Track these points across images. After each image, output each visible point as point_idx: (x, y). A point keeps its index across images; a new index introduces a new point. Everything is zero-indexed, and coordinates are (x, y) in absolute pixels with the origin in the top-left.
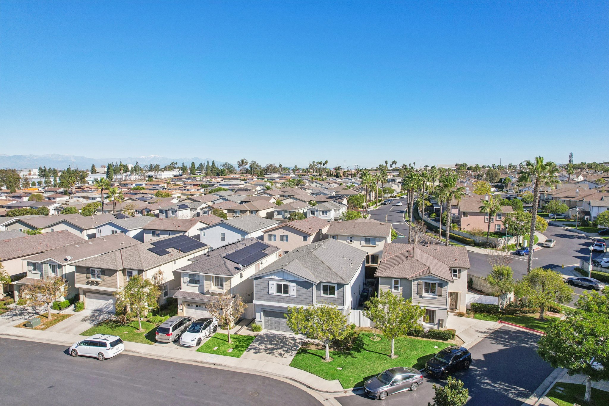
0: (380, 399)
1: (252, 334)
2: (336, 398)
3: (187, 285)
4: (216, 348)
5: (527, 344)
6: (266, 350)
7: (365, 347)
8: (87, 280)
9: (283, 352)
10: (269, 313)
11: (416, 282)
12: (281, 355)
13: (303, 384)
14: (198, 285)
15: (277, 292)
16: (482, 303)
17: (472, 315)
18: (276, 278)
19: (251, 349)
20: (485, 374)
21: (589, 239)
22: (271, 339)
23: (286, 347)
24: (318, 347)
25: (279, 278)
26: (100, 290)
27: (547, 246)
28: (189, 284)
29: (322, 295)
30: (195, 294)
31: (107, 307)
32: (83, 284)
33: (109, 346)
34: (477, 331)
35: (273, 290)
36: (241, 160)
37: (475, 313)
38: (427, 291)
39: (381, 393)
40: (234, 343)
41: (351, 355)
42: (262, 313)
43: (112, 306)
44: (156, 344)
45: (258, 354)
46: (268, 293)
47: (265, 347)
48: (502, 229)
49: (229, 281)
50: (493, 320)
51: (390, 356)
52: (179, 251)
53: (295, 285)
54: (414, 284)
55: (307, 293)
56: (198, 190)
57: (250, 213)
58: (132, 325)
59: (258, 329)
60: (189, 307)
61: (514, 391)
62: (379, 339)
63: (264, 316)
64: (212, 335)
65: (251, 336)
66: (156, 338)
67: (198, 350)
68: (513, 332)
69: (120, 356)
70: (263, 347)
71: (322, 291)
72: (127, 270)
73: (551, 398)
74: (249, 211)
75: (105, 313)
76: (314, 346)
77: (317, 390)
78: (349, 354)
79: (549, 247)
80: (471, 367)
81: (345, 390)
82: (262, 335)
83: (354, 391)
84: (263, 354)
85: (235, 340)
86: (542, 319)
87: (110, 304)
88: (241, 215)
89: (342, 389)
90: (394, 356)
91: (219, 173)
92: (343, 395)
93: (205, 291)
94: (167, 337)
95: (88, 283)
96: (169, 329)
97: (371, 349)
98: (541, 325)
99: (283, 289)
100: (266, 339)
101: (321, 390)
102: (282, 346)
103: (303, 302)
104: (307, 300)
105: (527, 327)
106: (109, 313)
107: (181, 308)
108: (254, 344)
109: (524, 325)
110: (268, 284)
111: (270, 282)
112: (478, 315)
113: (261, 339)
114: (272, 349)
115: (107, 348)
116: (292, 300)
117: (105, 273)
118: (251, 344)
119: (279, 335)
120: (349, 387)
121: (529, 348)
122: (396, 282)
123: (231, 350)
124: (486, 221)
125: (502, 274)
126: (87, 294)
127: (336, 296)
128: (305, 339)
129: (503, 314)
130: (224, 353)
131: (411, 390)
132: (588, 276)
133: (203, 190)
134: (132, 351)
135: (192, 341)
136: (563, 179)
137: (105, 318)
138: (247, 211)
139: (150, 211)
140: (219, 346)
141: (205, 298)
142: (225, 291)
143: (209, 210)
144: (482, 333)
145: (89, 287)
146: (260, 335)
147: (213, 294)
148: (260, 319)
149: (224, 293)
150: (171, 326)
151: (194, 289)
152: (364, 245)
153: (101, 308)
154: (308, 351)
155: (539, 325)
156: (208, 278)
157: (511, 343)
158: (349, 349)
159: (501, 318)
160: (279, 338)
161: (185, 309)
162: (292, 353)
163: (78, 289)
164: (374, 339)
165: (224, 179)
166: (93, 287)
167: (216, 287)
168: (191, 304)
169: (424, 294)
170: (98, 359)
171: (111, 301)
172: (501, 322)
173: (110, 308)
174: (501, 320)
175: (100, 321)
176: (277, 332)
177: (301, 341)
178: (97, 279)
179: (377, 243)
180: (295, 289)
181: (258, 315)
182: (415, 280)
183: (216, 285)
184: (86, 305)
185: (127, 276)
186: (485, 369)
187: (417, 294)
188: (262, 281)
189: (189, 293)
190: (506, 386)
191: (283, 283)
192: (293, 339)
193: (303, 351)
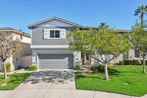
1: (30, 72)
6: (44, 80)
7: (117, 71)
12: (61, 81)
15: (51, 37)
18: (50, 26)
19: (28, 81)
22: (47, 73)
25: (52, 26)
35: (47, 35)
42: (37, 56)
45: (36, 84)
46: (43, 38)
47: (43, 78)
53: (65, 30)
59: (34, 68)
63: (39, 59)
65: (28, 74)
70: (41, 78)
76: (85, 73)
84: (42, 83)
85: (12, 77)
99: (55, 34)
108: (32, 78)
110: (43, 31)
111: (45, 30)
114: (50, 79)
116: (62, 42)
118: (28, 78)
119: (53, 71)
148: (36, 61)
154: (84, 76)
162: (71, 79)
176: (50, 70)
177: (71, 72)
180: (65, 33)
191: (55, 30)
192: (65, 71)
193: (78, 77)
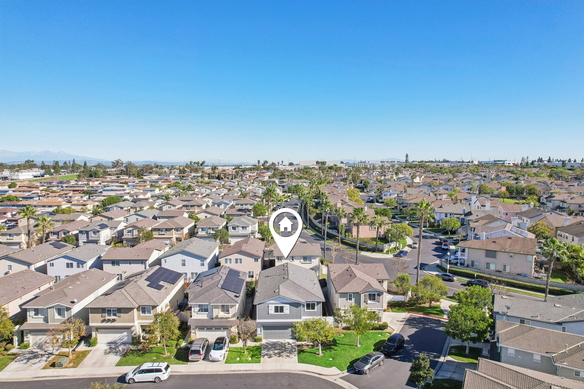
0: (366, 374)
1: (258, 344)
2: (340, 378)
3: (197, 314)
4: (238, 359)
5: (428, 325)
6: (275, 354)
7: (338, 342)
8: (103, 319)
9: (288, 354)
10: (267, 327)
11: (364, 294)
12: (288, 356)
13: (315, 373)
14: (207, 313)
15: (275, 312)
16: (395, 300)
17: (390, 310)
18: (274, 302)
19: (264, 355)
20: (413, 349)
21: (437, 238)
22: (274, 346)
23: (288, 350)
24: (309, 347)
25: (277, 302)
26: (114, 326)
27: (414, 247)
28: (198, 313)
29: (306, 310)
30: (205, 319)
31: (121, 339)
32: (98, 322)
33: (164, 371)
34: (398, 321)
35: (272, 311)
36: (115, 161)
37: (391, 308)
38: (370, 299)
39: (366, 370)
40: (248, 353)
41: (333, 349)
42: (262, 328)
43: (127, 338)
44: (189, 363)
45: (272, 358)
46: (268, 313)
47: (273, 352)
48: (382, 235)
49: (235, 307)
50: (404, 312)
51: (357, 346)
52: (170, 284)
53: (288, 305)
54: (362, 296)
55: (297, 310)
56: (82, 197)
57: (175, 230)
58: (155, 351)
59: (260, 340)
60: (201, 330)
61: (432, 356)
62: (343, 335)
63: (263, 330)
64: (228, 349)
65: (258, 346)
66: (190, 358)
67: (226, 363)
68: (418, 318)
69: (170, 377)
70: (271, 352)
71: (306, 308)
72: (141, 307)
73: (451, 356)
74: (175, 229)
75: (121, 345)
76: (306, 347)
77: (326, 375)
78: (331, 348)
79: (415, 248)
80: (405, 345)
81: (343, 372)
82: (265, 344)
83: (348, 372)
84: (275, 358)
85: (248, 351)
86: (431, 307)
87: (123, 336)
88: (167, 233)
89: (341, 372)
90: (359, 346)
91: (92, 175)
92: (342, 375)
93: (214, 317)
94: (199, 357)
95: (103, 321)
96: (200, 350)
97: (342, 343)
98: (432, 311)
99: (279, 309)
100: (270, 347)
101: (329, 375)
102: (284, 350)
103: (294, 317)
104: (297, 315)
105: (424, 314)
106: (124, 344)
107: (194, 332)
108: (265, 352)
109: (422, 313)
110: (268, 307)
111: (270, 306)
112: (394, 309)
113: (266, 347)
114: (279, 353)
115: (163, 372)
116: (286, 317)
117: (122, 311)
118: (262, 352)
119: (277, 342)
120: (344, 370)
121: (430, 328)
122: (350, 296)
123: (250, 359)
124: (370, 230)
125: (404, 279)
126: (99, 330)
127: (316, 310)
128: (296, 342)
129: (408, 306)
130: (247, 362)
131: (380, 365)
132: (447, 272)
133: (88, 197)
134: (175, 372)
135: (221, 356)
136: (407, 181)
137: (125, 349)
138: (172, 229)
139: (68, 232)
140: (239, 357)
141: (215, 323)
142: (230, 315)
143: (133, 230)
144: (401, 321)
145: (104, 324)
146: (263, 344)
147: (221, 318)
148: (260, 333)
149: (230, 317)
150: (200, 347)
151: (204, 316)
152: (303, 262)
153: (115, 341)
154: (305, 351)
155: (430, 311)
156: (217, 307)
157: (419, 326)
158: (330, 345)
159: (407, 310)
160: (278, 344)
161: (197, 332)
162: (295, 354)
163: (91, 327)
164: (340, 335)
165: (102, 182)
166: (109, 324)
167: (223, 313)
168: (201, 328)
169: (369, 302)
170: (154, 382)
171: (125, 334)
172: (408, 313)
173: (124, 340)
174: (409, 311)
175: (123, 351)
176: (275, 340)
177: (294, 344)
178: (112, 317)
179: (313, 260)
180: (288, 308)
181: (259, 330)
182: (362, 293)
183: (222, 311)
184: (99, 340)
185: (141, 312)
186: (413, 345)
187: (365, 302)
188: (263, 305)
189: (200, 319)
190: (427, 354)
191: (279, 305)
192: (289, 344)
193: (301, 351)
